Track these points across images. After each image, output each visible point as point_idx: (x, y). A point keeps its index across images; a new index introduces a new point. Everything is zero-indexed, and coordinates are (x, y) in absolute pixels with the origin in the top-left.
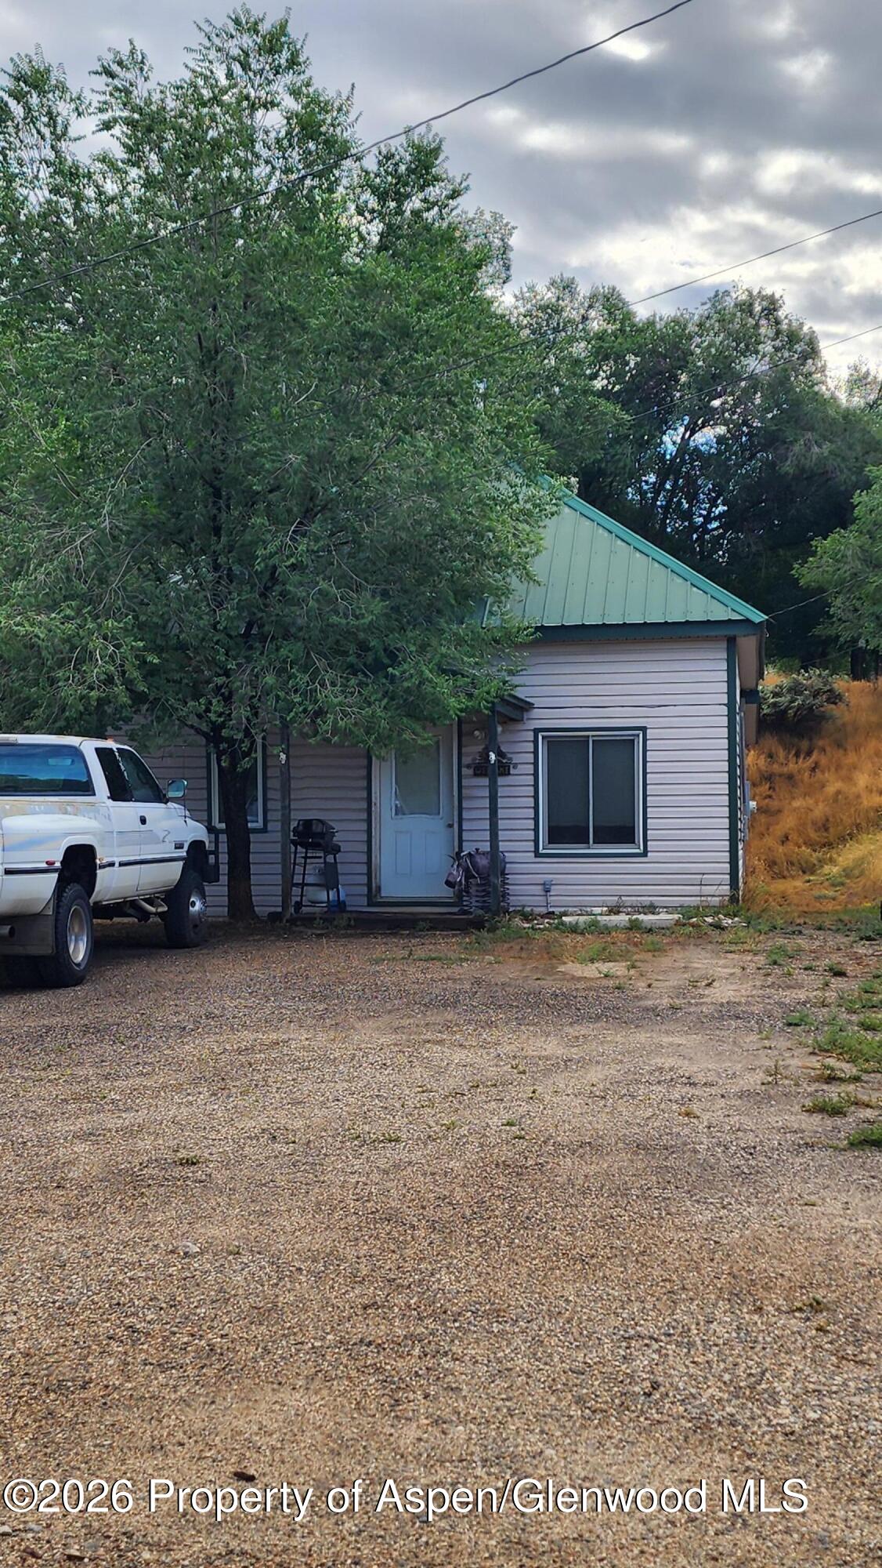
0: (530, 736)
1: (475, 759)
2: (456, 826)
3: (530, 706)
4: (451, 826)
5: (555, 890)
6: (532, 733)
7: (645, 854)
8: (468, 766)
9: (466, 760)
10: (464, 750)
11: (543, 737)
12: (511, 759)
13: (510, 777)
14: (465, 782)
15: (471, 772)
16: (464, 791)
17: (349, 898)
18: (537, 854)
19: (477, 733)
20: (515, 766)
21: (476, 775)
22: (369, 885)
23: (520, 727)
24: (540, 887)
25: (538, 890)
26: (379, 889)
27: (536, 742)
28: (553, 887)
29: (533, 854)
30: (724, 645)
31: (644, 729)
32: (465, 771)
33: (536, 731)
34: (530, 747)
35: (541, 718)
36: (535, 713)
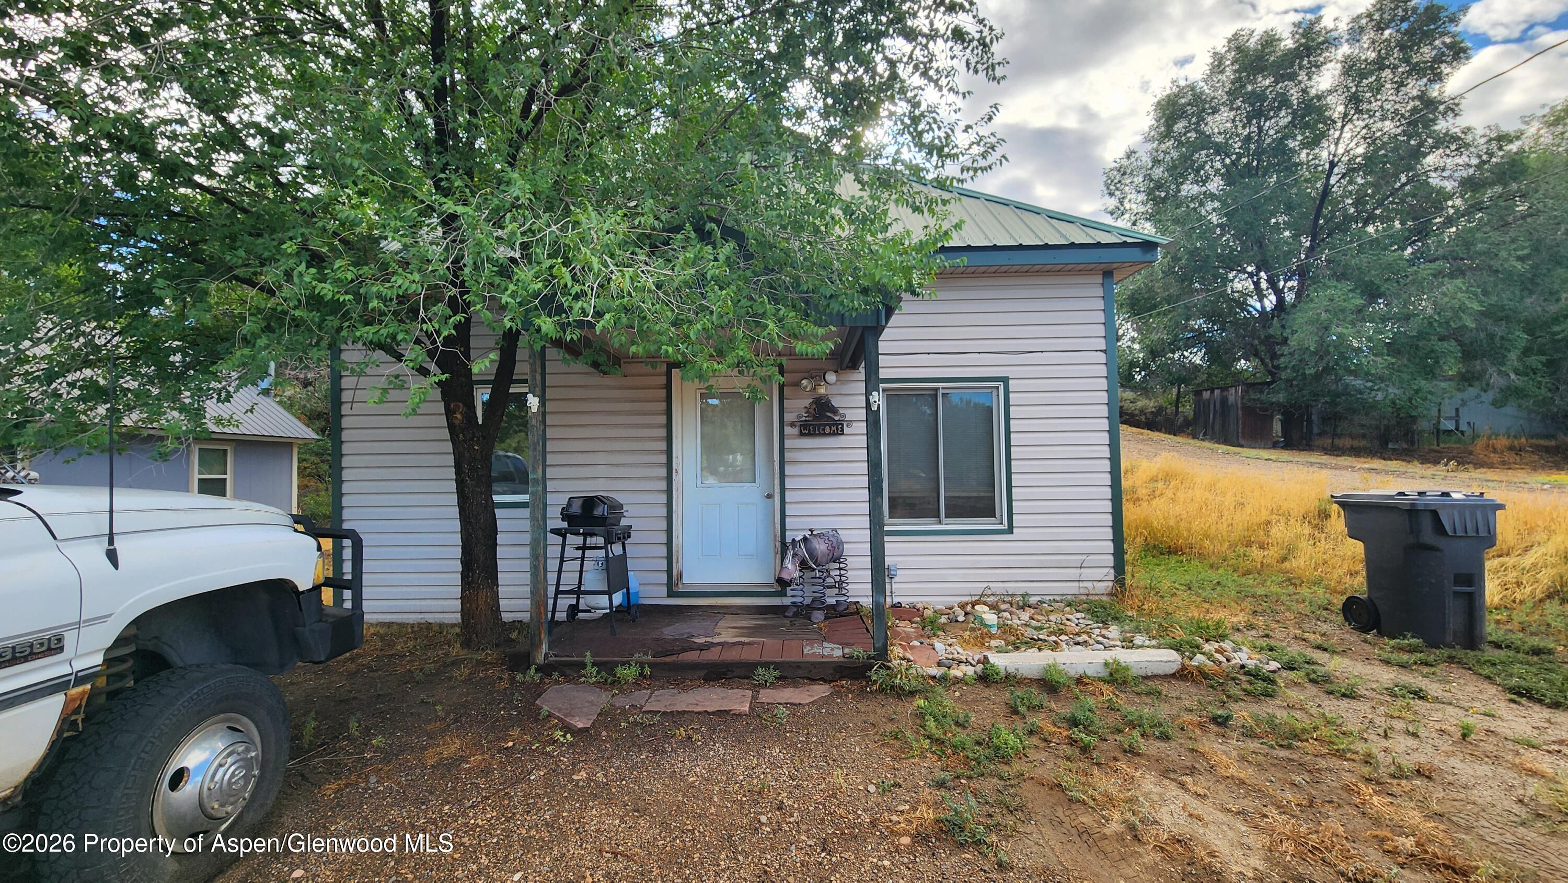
0: (863, 388)
1: (799, 416)
2: (777, 497)
4: (770, 496)
5: (900, 575)
7: (1010, 530)
8: (792, 425)
9: (789, 417)
10: (787, 403)
11: (884, 390)
12: (843, 416)
13: (842, 437)
14: (788, 443)
15: (795, 431)
16: (786, 455)
17: (642, 588)
19: (804, 382)
20: (850, 423)
21: (802, 434)
22: (669, 571)
23: (857, 377)
26: (680, 575)
28: (899, 572)
30: (1099, 279)
31: (1005, 380)
32: (788, 430)
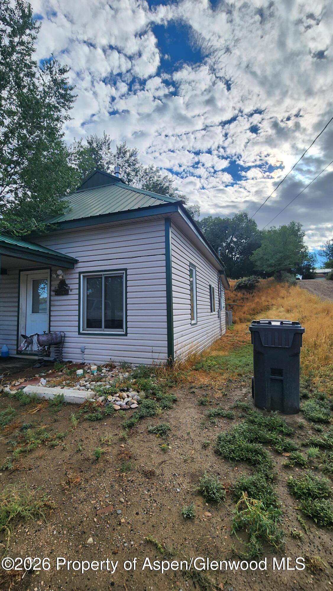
0: (77, 276)
1: (56, 287)
2: (48, 319)
3: (77, 262)
5: (86, 351)
6: (78, 274)
7: (126, 335)
8: (54, 291)
9: (53, 288)
10: (52, 283)
11: (82, 276)
12: (69, 287)
13: (68, 296)
15: (54, 293)
16: (52, 303)
18: (80, 333)
20: (71, 290)
21: (56, 294)
22: (17, 345)
23: (74, 272)
24: (80, 350)
25: (79, 351)
27: (79, 278)
29: (77, 333)
30: (164, 222)
31: (126, 270)
32: (52, 293)
33: (80, 273)
34: (77, 281)
35: (81, 267)
36: (80, 265)
